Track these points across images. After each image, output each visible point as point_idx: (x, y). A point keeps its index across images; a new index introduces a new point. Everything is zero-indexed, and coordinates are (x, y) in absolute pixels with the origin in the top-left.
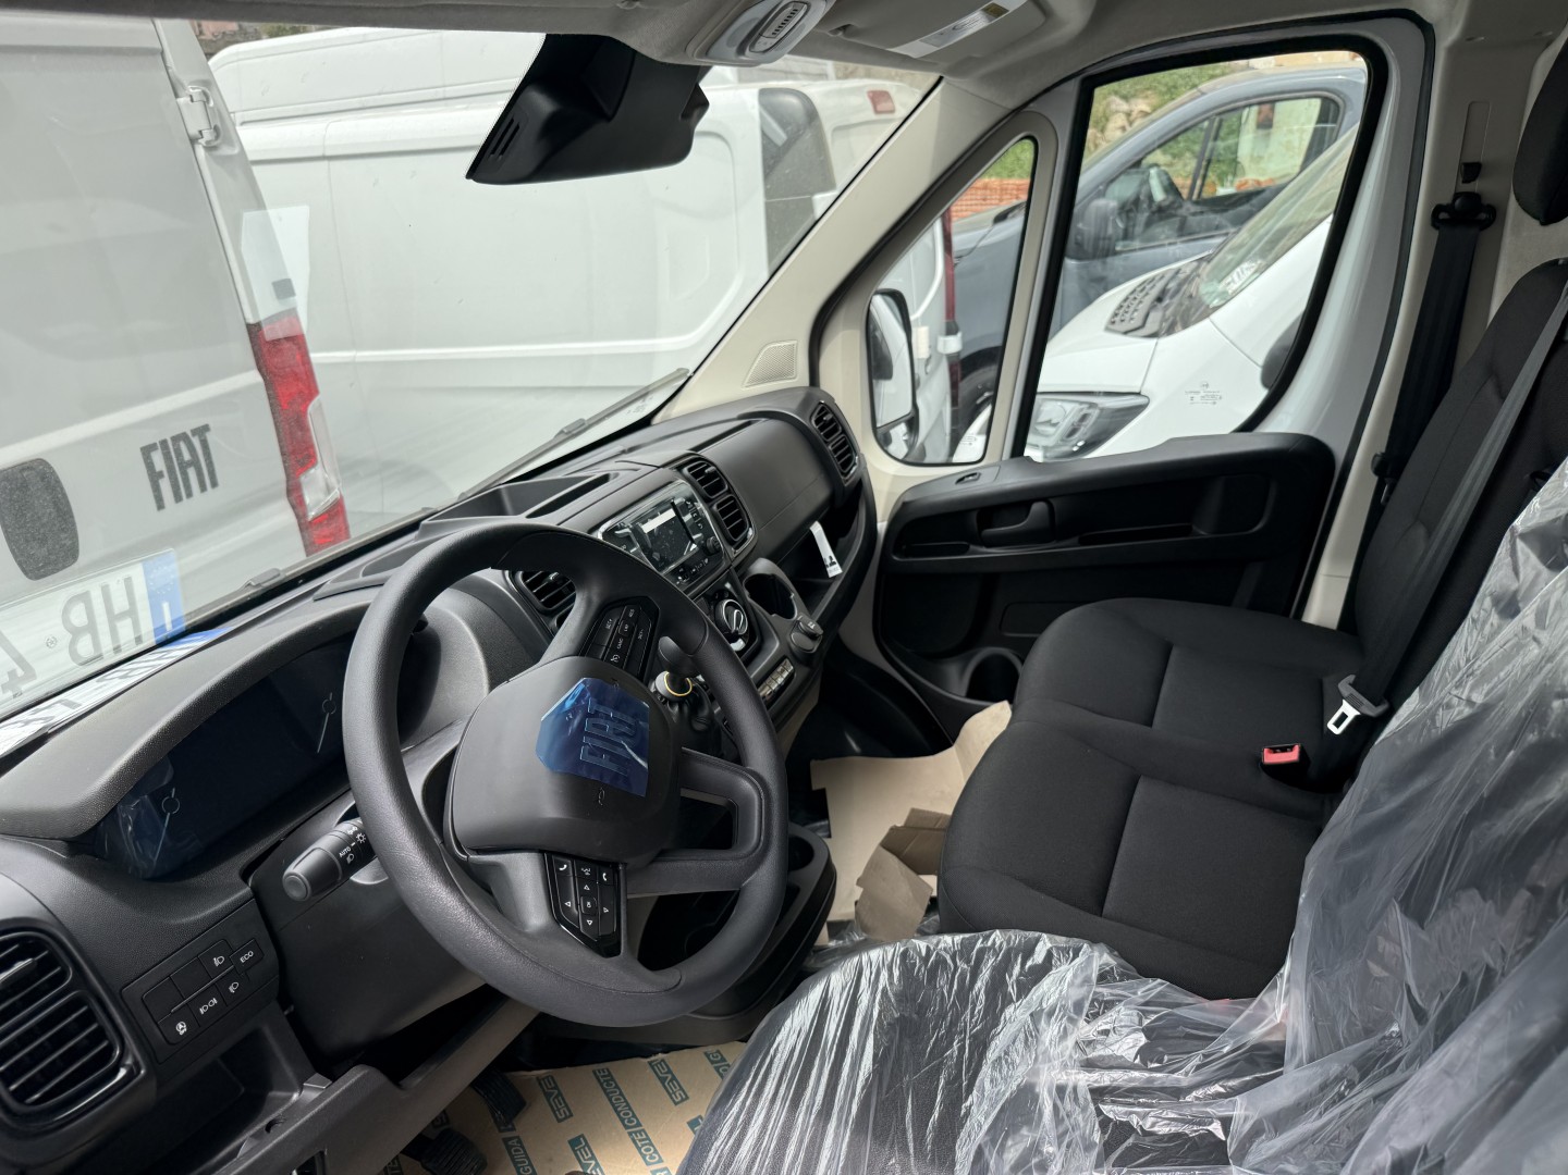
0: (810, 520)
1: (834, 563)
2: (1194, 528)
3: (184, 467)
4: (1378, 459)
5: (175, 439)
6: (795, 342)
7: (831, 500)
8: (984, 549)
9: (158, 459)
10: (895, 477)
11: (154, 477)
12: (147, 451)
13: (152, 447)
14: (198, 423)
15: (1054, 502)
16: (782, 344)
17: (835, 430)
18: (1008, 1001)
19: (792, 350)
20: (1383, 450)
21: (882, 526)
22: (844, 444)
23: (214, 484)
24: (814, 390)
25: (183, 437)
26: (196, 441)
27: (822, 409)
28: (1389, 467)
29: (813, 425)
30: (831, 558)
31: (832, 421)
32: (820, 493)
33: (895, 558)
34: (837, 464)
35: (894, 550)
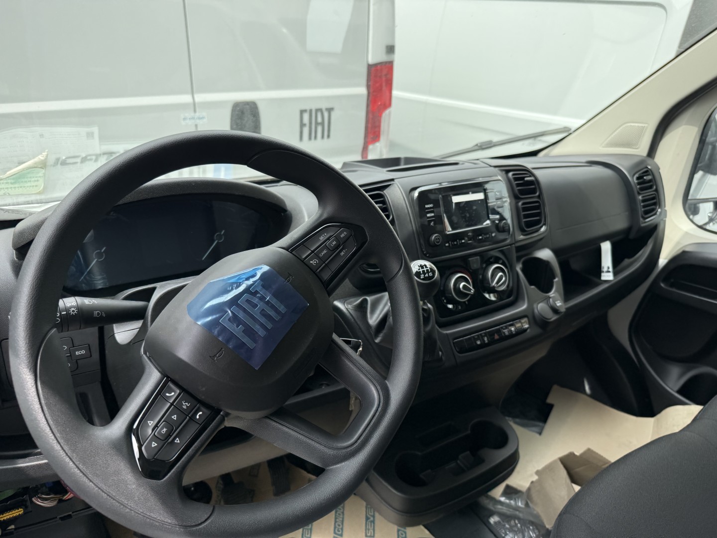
0: (604, 238)
1: (608, 272)
3: (317, 124)
5: (317, 110)
6: (646, 125)
7: (628, 230)
9: (306, 117)
10: (687, 233)
11: (302, 125)
12: (302, 112)
13: (305, 111)
14: (329, 106)
16: (636, 125)
17: (650, 187)
19: (642, 130)
21: (663, 261)
22: (653, 198)
23: (329, 136)
24: (649, 161)
25: (321, 110)
26: (326, 114)
27: (647, 172)
29: (633, 180)
30: (609, 268)
31: (650, 181)
32: (619, 223)
33: (662, 285)
34: (641, 210)
35: (665, 280)
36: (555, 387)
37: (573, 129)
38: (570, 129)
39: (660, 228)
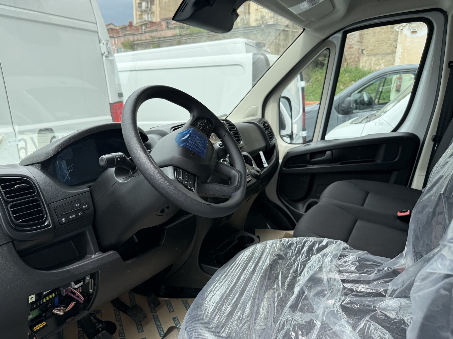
0: (260, 150)
1: (266, 163)
2: (376, 160)
4: (433, 137)
6: (258, 106)
7: (266, 147)
8: (311, 166)
10: (286, 147)
15: (333, 151)
16: (254, 106)
17: (268, 128)
18: (313, 254)
19: (257, 108)
20: (435, 134)
21: (280, 161)
22: (271, 133)
24: (263, 119)
27: (265, 123)
28: (437, 140)
29: (262, 126)
30: (265, 162)
31: (267, 126)
32: (263, 144)
33: (284, 169)
34: (268, 138)
35: (285, 167)
36: (256, 230)
37: (228, 114)
38: (227, 115)
39: (276, 145)
